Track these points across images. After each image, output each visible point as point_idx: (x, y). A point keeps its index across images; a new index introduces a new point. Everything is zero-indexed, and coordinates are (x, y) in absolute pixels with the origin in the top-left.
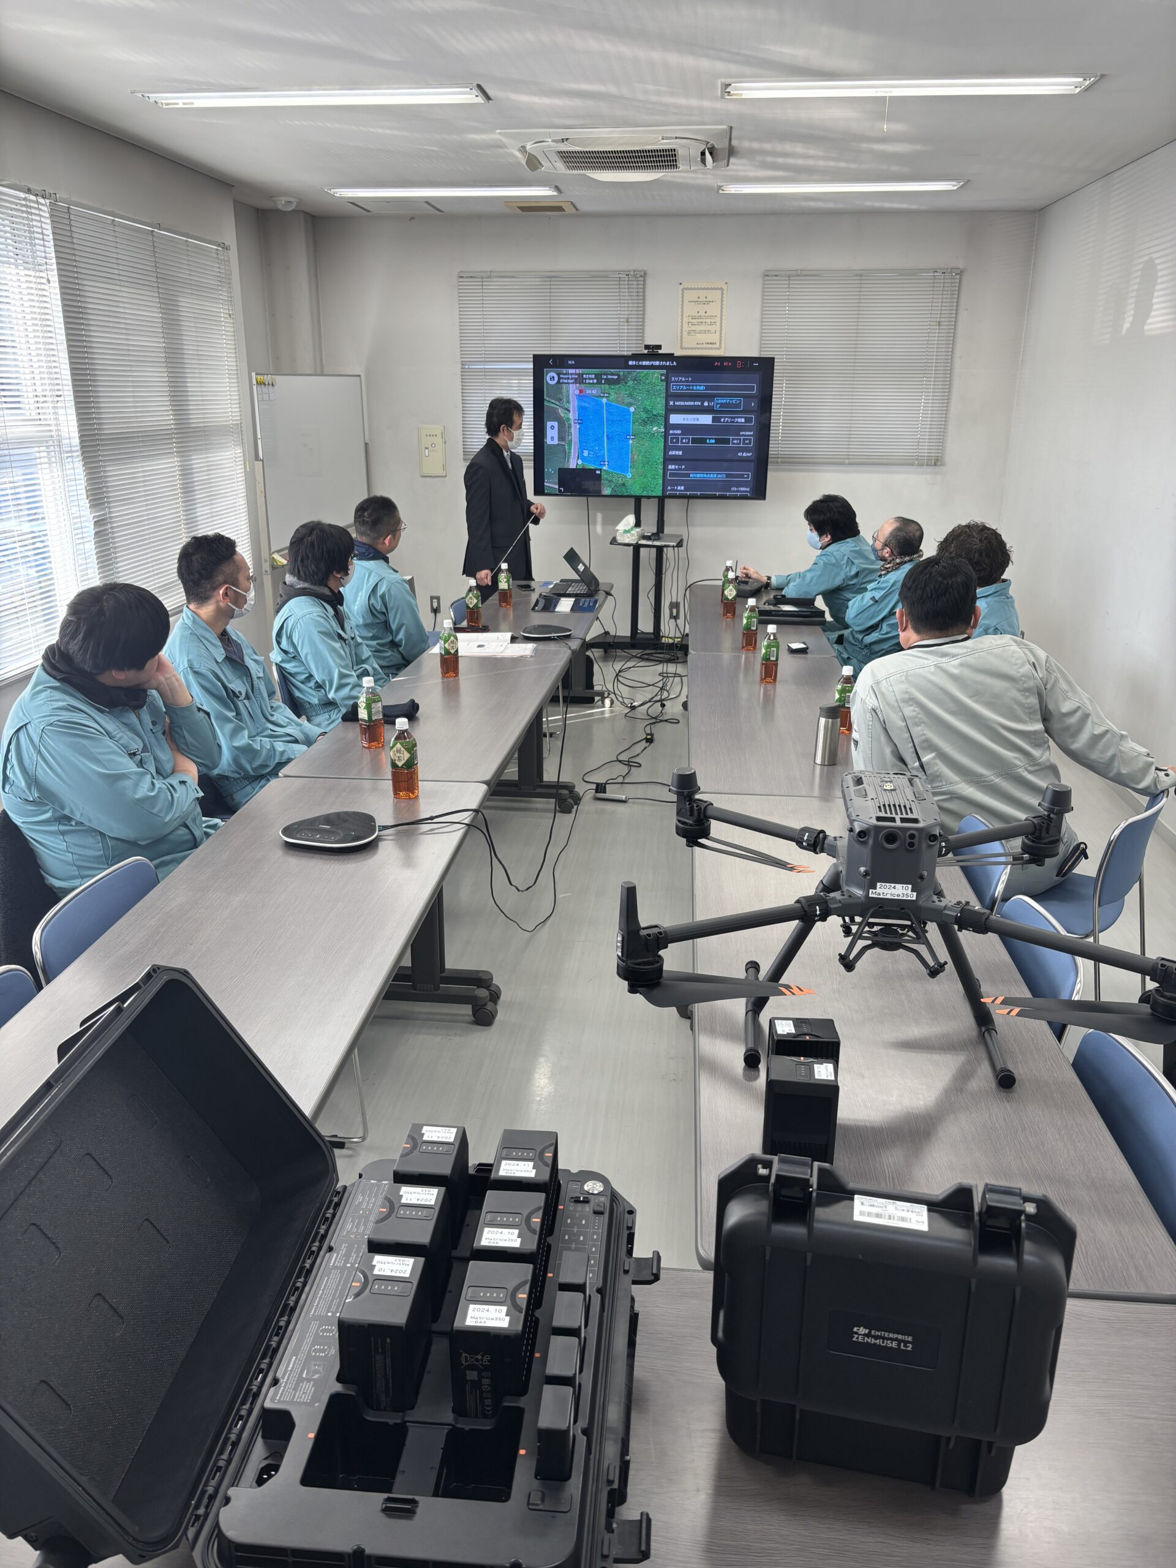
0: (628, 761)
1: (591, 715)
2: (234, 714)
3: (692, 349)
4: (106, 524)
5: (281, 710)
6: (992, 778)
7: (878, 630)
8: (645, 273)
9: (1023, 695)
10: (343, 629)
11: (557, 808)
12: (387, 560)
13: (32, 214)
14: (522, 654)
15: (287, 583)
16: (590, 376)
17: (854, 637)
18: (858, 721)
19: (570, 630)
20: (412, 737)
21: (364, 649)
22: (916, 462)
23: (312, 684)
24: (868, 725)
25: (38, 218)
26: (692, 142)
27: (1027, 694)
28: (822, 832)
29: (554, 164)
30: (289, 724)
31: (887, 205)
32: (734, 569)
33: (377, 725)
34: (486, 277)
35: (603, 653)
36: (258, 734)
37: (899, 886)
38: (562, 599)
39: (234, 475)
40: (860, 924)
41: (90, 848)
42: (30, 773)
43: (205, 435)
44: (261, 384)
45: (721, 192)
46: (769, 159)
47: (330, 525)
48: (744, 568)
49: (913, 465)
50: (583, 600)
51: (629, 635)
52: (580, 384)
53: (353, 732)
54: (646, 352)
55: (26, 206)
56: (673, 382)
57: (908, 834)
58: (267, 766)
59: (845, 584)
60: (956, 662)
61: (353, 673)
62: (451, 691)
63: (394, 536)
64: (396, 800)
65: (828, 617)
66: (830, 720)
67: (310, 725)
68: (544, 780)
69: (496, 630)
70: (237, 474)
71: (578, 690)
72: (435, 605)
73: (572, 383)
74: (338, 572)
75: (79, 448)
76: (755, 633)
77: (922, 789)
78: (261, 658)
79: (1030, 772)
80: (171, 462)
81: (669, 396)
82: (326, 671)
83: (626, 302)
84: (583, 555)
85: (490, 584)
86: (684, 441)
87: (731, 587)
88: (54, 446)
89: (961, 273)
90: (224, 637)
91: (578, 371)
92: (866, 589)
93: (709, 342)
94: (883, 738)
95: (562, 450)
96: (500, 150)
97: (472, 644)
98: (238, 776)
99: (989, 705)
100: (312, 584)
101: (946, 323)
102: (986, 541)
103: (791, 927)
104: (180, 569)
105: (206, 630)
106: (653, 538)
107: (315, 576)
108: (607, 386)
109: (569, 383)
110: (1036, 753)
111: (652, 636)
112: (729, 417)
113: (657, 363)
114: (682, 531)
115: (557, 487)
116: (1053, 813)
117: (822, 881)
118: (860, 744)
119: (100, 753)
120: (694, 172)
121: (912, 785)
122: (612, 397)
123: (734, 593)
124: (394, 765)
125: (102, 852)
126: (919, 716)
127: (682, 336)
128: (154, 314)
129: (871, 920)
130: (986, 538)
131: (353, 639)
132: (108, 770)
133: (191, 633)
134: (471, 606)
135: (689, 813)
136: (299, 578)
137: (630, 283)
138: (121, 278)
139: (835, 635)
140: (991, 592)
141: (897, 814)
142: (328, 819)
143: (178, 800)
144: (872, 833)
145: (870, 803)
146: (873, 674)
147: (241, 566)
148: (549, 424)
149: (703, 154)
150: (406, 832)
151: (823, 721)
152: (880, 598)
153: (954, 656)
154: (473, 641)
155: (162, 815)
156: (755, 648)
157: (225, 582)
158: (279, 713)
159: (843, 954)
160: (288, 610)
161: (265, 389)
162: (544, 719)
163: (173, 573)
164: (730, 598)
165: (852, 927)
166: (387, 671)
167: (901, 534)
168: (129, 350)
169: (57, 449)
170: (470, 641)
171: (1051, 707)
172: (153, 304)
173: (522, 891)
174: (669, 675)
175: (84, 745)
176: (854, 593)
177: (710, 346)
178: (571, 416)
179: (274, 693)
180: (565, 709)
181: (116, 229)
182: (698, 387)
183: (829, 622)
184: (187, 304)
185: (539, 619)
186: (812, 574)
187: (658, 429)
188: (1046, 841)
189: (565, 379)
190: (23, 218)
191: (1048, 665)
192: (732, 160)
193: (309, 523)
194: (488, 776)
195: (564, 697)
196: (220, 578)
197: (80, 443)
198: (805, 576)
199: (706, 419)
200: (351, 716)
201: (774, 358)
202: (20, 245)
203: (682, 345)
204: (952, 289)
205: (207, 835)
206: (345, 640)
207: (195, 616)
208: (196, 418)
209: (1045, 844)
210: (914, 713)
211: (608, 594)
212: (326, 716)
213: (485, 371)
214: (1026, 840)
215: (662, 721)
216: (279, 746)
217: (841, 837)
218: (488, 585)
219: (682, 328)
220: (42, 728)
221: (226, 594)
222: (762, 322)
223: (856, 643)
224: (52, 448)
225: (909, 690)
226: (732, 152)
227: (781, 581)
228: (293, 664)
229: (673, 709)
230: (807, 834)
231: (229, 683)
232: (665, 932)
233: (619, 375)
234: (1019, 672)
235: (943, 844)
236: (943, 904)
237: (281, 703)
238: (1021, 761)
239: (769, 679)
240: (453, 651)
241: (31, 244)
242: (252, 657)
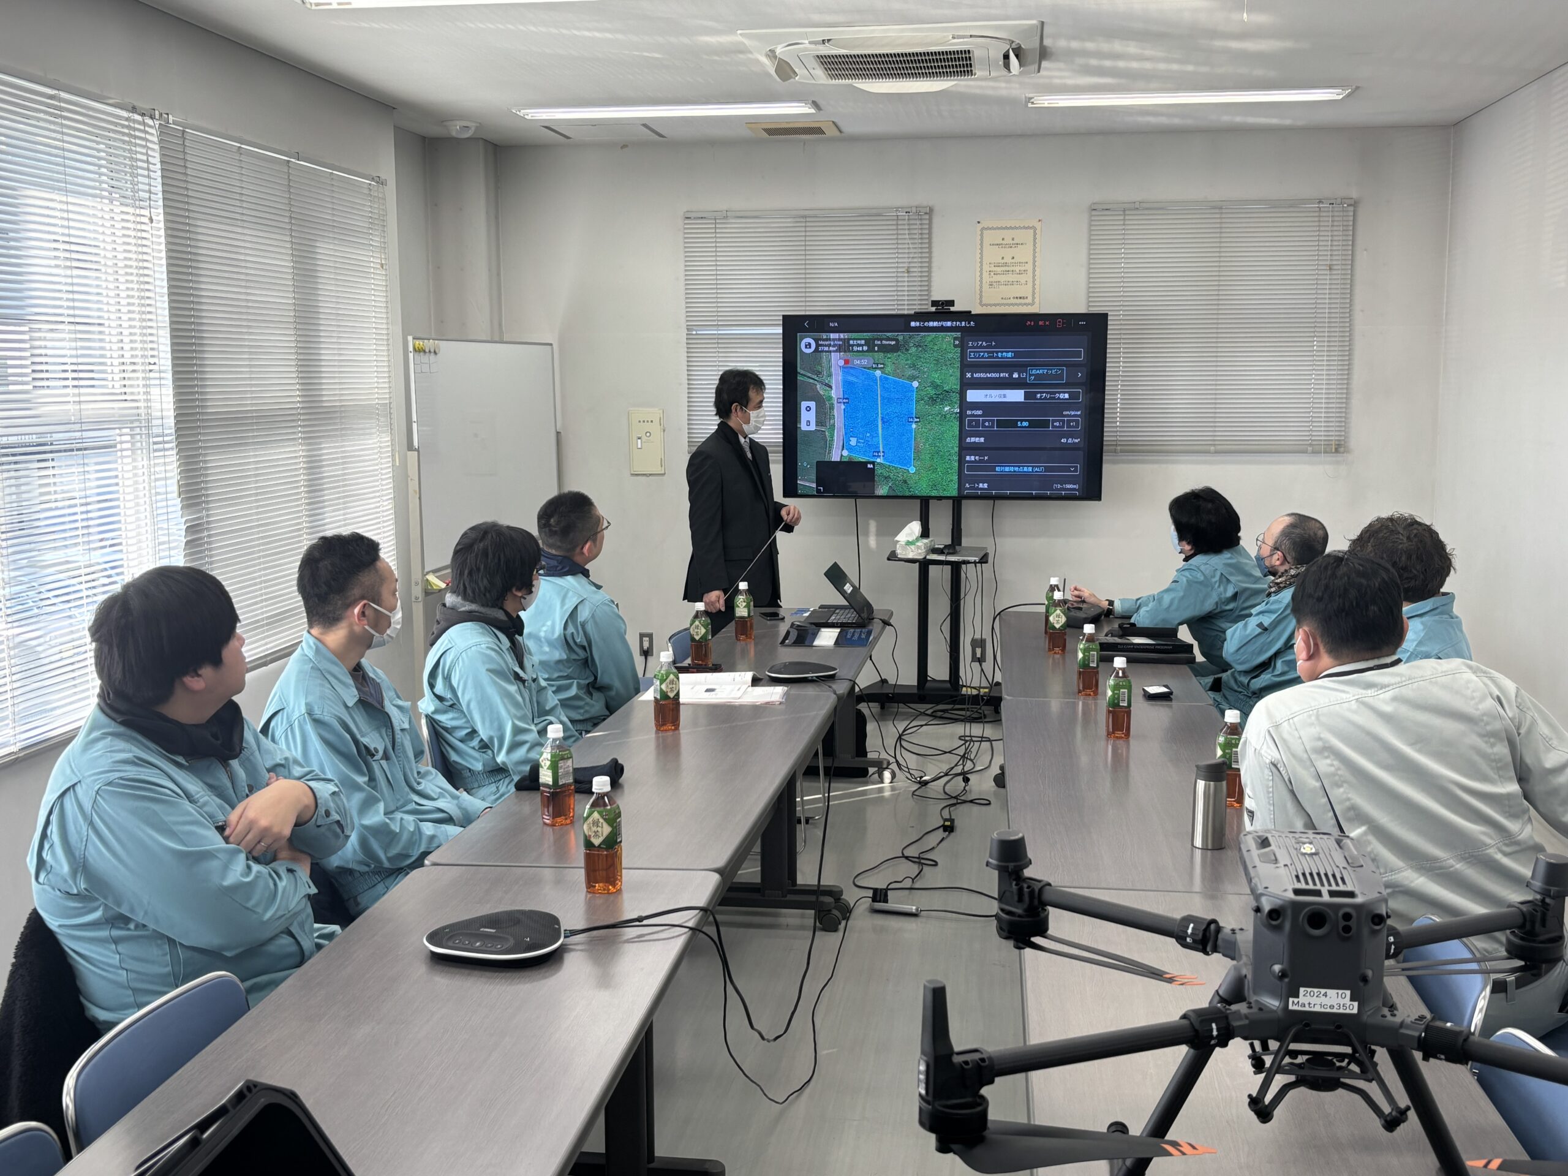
0: (919, 858)
1: (864, 793)
2: (366, 779)
3: (995, 305)
4: (201, 531)
5: (431, 777)
6: (1451, 862)
7: (1270, 670)
8: (931, 210)
9: (1486, 742)
10: (522, 666)
11: (818, 924)
12: (586, 574)
13: (136, 137)
14: (768, 700)
15: (447, 605)
16: (859, 342)
17: (1236, 680)
18: (1252, 783)
19: (835, 669)
20: (615, 803)
21: (549, 696)
22: (1310, 449)
23: (475, 743)
24: (1268, 787)
25: (144, 143)
26: (993, 41)
27: (1492, 740)
28: (1214, 921)
29: (812, 71)
30: (441, 796)
31: (1251, 120)
32: (1061, 589)
33: (565, 791)
34: (720, 218)
35: (879, 709)
36: (397, 809)
37: (1332, 993)
38: (823, 630)
39: (377, 470)
40: (1277, 1053)
41: (153, 962)
42: (77, 854)
43: (341, 418)
44: (420, 351)
45: (1030, 105)
46: (1094, 62)
47: (508, 527)
48: (1076, 589)
49: (1305, 452)
50: (852, 630)
51: (915, 683)
52: (845, 352)
53: (531, 803)
54: (933, 309)
55: (128, 127)
56: (971, 348)
57: (1341, 913)
58: (408, 856)
59: (1219, 610)
60: (1388, 695)
61: (533, 727)
62: (668, 750)
63: (594, 541)
64: (589, 896)
65: (1200, 658)
66: (1212, 783)
67: (470, 797)
68: (798, 882)
69: (732, 669)
70: (382, 469)
71: (845, 757)
72: (646, 645)
73: (834, 351)
74: (519, 589)
75: (173, 431)
76: (1095, 672)
77: (1356, 853)
78: (407, 704)
79: (1506, 854)
80: (295, 451)
81: (965, 366)
82: (496, 724)
83: (907, 246)
84: (850, 570)
85: (723, 609)
86: (987, 424)
87: (1058, 612)
88: (141, 427)
89: (1355, 204)
90: (358, 673)
91: (842, 336)
92: (1250, 615)
93: (1019, 296)
94: (1290, 805)
95: (821, 438)
96: (741, 56)
97: (697, 687)
98: (366, 869)
99: (1439, 756)
100: (483, 605)
101: (1339, 267)
102: (1416, 540)
103: (1177, 1055)
104: (301, 580)
105: (333, 663)
106: (946, 551)
107: (488, 595)
108: (881, 354)
109: (830, 352)
110: (1513, 826)
111: (948, 685)
112: (1047, 393)
113: (949, 324)
114: (987, 544)
115: (814, 485)
116: (1549, 896)
117: (1217, 991)
118: (1257, 815)
119: (177, 823)
120: (995, 79)
121: (1341, 847)
122: (888, 369)
123: (1063, 619)
124: (589, 844)
125: (169, 969)
126: (1339, 772)
127: (981, 287)
128: (282, 262)
129: (1293, 1046)
130: (1416, 535)
131: (534, 680)
132: (186, 846)
133: (312, 668)
134: (697, 638)
135: (1016, 898)
136: (465, 598)
137: (912, 222)
138: (244, 218)
139: (1209, 680)
140: (1427, 609)
141: (1322, 885)
142: (493, 920)
143: (283, 892)
144: (1289, 912)
145: (1282, 871)
146: (1270, 715)
147: (385, 577)
148: (804, 404)
149: (1006, 57)
150: (601, 939)
151: (1201, 784)
152: (1271, 624)
153: (1383, 686)
154: (700, 683)
155: (259, 910)
156: (1096, 693)
157: (363, 598)
158: (430, 781)
159: (1254, 1095)
160: (446, 641)
161: (424, 358)
162: (798, 799)
163: (291, 586)
164: (1057, 626)
165: (1264, 1057)
166: (579, 727)
167: (1297, 531)
168: (248, 307)
169: (144, 431)
170: (695, 684)
171: (1529, 760)
172: (283, 251)
173: (769, 1041)
174: (974, 739)
175: (154, 811)
176: (1231, 622)
177: (1019, 301)
178: (833, 393)
179: (422, 752)
180: (827, 785)
181: (243, 158)
182: (1004, 354)
183: (1199, 663)
184: (326, 251)
185: (790, 655)
186: (1172, 595)
187: (951, 409)
188: (1542, 938)
189: (826, 346)
190: (124, 142)
191: (1519, 700)
192: (1044, 64)
193: (480, 525)
194: (721, 862)
195: (825, 768)
196: (356, 592)
197: (176, 424)
198: (1162, 597)
199: (1016, 396)
200: (529, 783)
201: (1106, 315)
202: (116, 175)
203: (981, 301)
204: (1345, 223)
205: (319, 947)
206: (523, 681)
207: (320, 645)
208: (331, 393)
209: (1542, 942)
210: (1332, 769)
211: (886, 623)
212: (493, 788)
213: (719, 337)
214: (1512, 938)
215: (965, 802)
216: (428, 828)
217: (1241, 929)
218: (720, 610)
219: (982, 278)
220: (96, 788)
221: (363, 614)
222: (1090, 268)
223: (1240, 690)
224: (138, 431)
225: (1322, 736)
226: (1044, 53)
227: (1127, 605)
228: (450, 715)
229: (982, 784)
230: (1192, 925)
231: (362, 736)
232: (990, 1058)
233: (897, 340)
234: (1477, 709)
235: (1392, 939)
236: (1398, 1019)
237: (430, 768)
238: (1491, 838)
239: (1119, 734)
240: (671, 695)
241: (132, 175)
242: (394, 702)
